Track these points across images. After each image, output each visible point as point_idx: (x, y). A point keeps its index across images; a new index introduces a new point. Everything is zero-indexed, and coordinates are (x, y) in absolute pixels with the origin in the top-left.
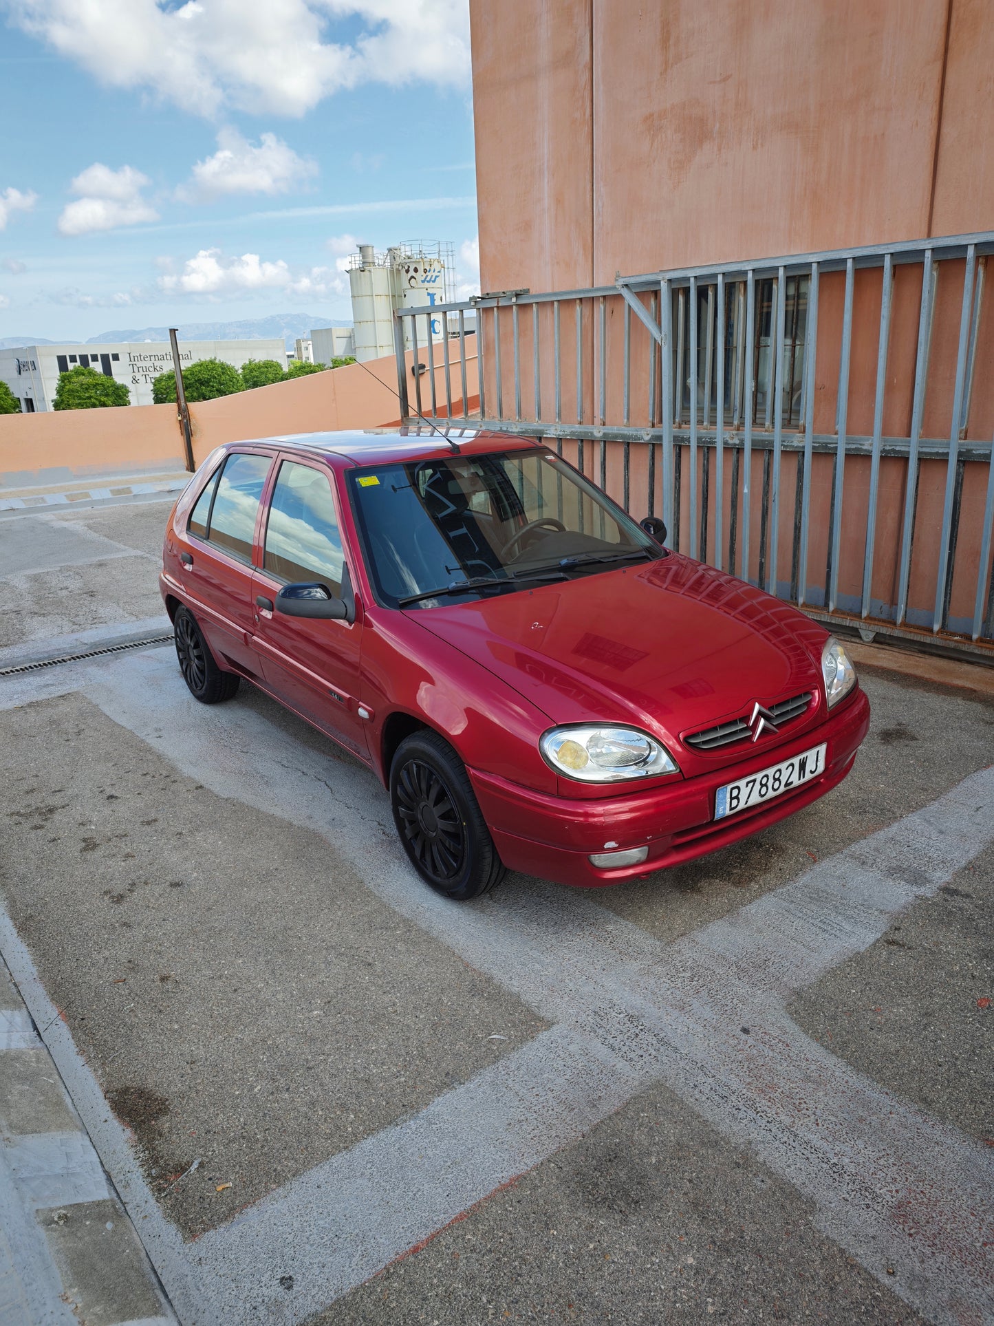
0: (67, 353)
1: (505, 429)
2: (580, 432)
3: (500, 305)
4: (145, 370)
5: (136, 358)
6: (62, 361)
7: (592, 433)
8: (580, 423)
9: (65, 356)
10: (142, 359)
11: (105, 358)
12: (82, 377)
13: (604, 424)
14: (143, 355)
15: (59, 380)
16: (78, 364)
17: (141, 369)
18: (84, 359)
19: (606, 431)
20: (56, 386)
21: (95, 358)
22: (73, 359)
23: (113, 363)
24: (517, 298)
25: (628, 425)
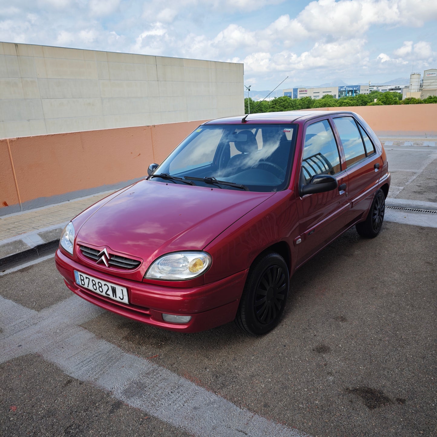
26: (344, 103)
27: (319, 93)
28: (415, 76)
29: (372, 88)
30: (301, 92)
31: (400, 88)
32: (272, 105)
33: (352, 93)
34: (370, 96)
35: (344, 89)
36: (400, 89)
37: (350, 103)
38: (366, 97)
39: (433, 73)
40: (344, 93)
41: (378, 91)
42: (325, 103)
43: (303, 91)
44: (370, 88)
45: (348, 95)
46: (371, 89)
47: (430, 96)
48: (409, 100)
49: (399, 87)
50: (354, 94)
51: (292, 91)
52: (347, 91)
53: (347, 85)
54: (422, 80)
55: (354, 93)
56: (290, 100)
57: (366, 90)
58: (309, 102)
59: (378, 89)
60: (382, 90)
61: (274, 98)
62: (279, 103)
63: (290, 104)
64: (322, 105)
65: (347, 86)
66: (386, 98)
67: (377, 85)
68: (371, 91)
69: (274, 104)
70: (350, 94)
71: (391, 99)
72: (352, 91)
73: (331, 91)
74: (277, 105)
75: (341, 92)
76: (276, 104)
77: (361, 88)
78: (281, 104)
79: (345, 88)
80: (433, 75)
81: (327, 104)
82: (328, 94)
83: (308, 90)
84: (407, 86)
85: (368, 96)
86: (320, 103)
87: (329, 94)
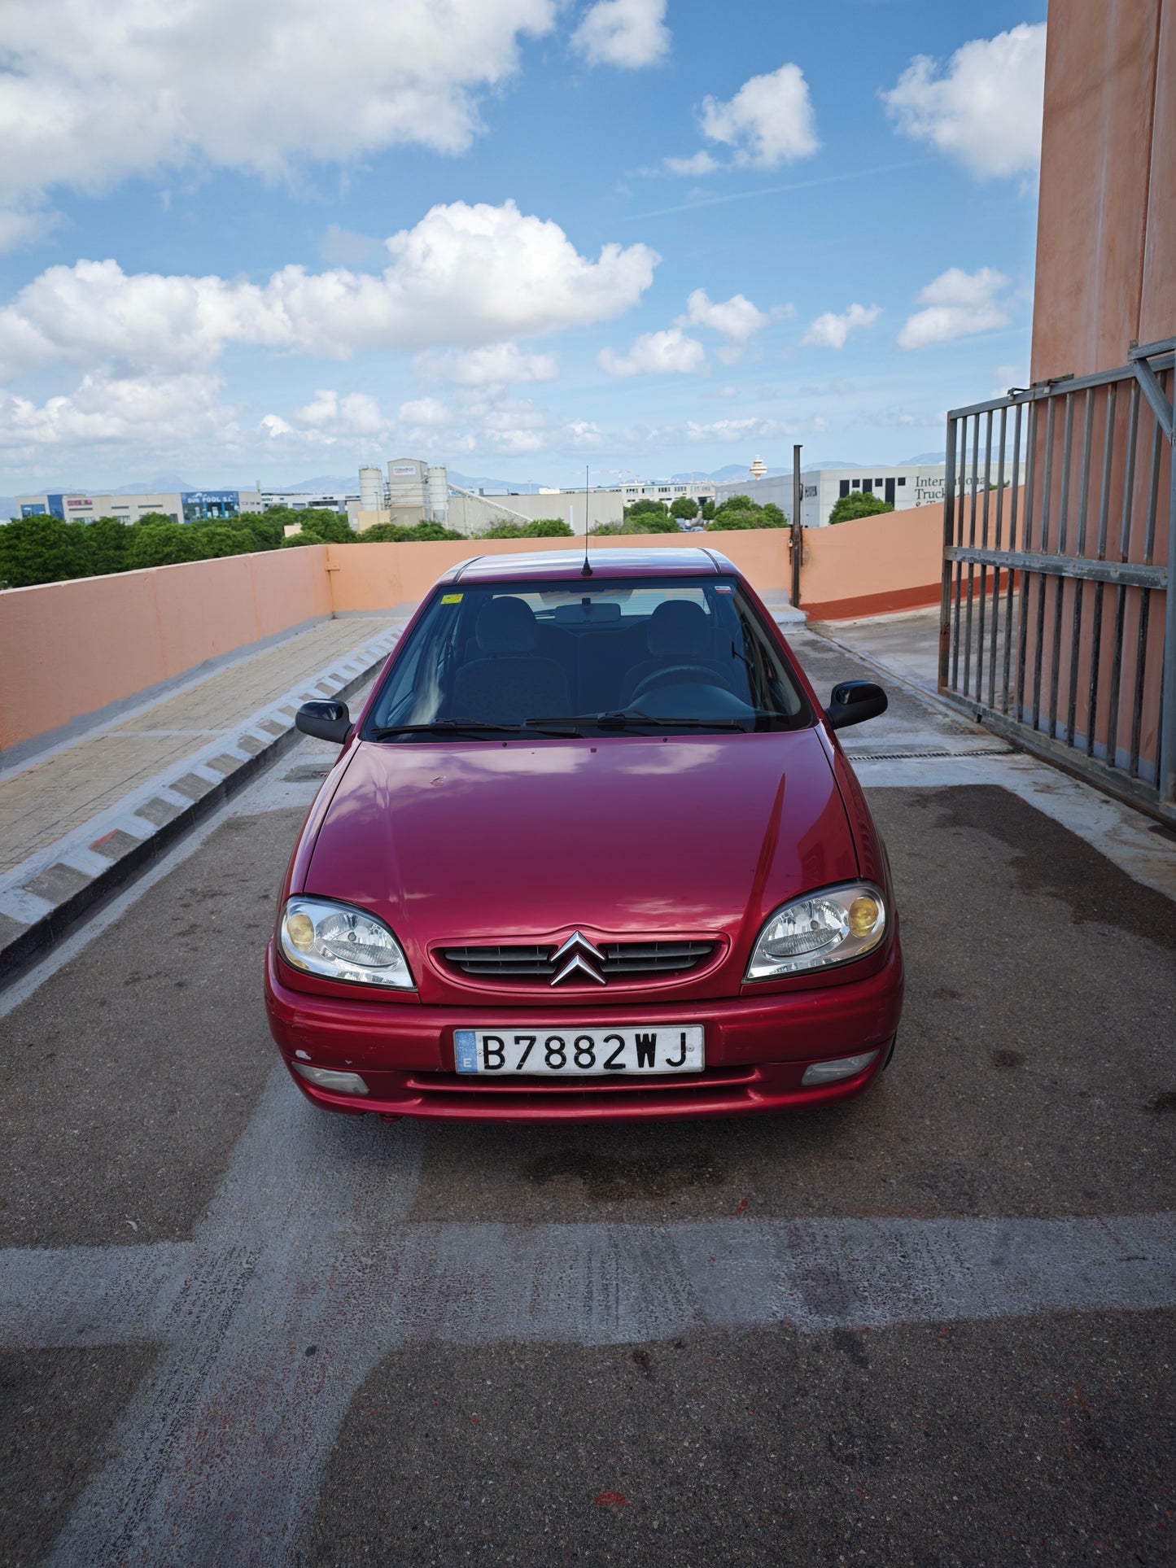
0: (850, 478)
1: (1027, 563)
2: (1097, 571)
3: (1036, 398)
4: (931, 496)
5: (924, 482)
6: (844, 485)
7: (1108, 573)
8: (1101, 558)
9: (848, 481)
10: (931, 483)
11: (890, 483)
12: (858, 504)
13: (1125, 560)
14: (932, 479)
15: (835, 507)
16: (860, 489)
17: (927, 495)
18: (868, 484)
19: (1123, 571)
20: (831, 512)
21: (879, 483)
22: (856, 483)
23: (898, 489)
24: (1051, 387)
25: (1149, 563)
26: (219, 534)
27: (127, 507)
28: (370, 474)
29: (269, 499)
30: (72, 505)
31: (335, 499)
32: (7, 540)
33: (220, 509)
34: (270, 518)
35: (198, 501)
36: (335, 503)
37: (234, 536)
38: (261, 522)
39: (408, 467)
40: (197, 509)
41: (284, 506)
42: (166, 536)
43: (79, 503)
44: (264, 500)
45: (209, 514)
46: (266, 502)
47: (423, 522)
48: (382, 530)
49: (332, 498)
50: (227, 514)
51: (46, 502)
52: (205, 506)
53: (206, 491)
54: (388, 483)
55: (226, 510)
56: (61, 526)
57: (253, 503)
58: (117, 532)
59: (282, 502)
60: (294, 504)
61: (10, 522)
62: (27, 533)
63: (64, 536)
64: (159, 540)
65: (203, 493)
66: (324, 523)
67: (279, 492)
68: (266, 505)
69: (12, 538)
70: (216, 512)
71: (335, 528)
72: (218, 505)
73: (160, 504)
74: (24, 541)
75: (189, 508)
76: (18, 537)
77: (242, 499)
78: (36, 537)
79: (200, 498)
80: (409, 473)
81: (174, 537)
82: (154, 513)
83: (93, 500)
84: (350, 497)
85: (266, 518)
86: (155, 536)
87: (158, 511)
